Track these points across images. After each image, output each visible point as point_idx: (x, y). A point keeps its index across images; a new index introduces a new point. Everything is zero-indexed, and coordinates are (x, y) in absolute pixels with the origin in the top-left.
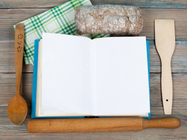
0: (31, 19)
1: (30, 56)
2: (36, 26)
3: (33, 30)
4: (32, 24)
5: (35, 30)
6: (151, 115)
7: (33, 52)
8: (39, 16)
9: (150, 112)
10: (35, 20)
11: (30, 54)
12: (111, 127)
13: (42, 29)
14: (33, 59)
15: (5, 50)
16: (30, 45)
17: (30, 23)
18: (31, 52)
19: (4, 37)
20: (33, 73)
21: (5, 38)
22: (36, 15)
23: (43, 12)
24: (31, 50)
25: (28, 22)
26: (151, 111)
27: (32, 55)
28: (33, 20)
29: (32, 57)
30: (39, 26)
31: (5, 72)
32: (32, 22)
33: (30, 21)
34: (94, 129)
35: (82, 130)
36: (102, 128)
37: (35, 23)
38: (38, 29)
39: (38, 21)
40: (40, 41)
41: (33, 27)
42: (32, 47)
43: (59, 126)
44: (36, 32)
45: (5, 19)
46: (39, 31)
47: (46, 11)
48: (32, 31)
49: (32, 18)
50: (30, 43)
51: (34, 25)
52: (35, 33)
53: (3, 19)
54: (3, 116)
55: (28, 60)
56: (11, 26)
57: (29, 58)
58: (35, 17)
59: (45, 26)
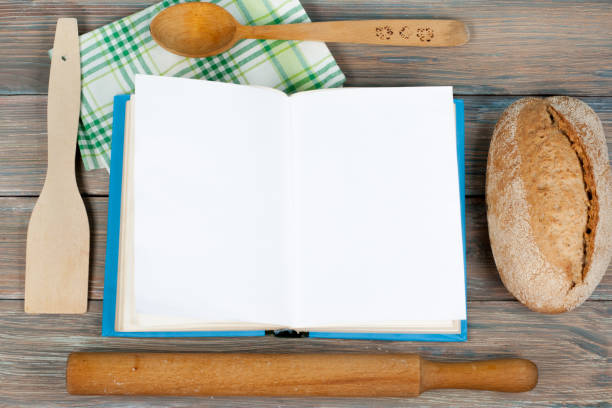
0: (103, 32)
1: (99, 144)
2: (119, 51)
3: (108, 63)
4: (105, 47)
5: (115, 65)
6: (469, 326)
7: (109, 133)
8: (127, 21)
9: (464, 317)
10: (116, 35)
11: (100, 138)
12: (323, 378)
13: (136, 62)
14: (109, 153)
15: (24, 125)
16: (99, 109)
17: (99, 44)
18: (102, 131)
19: (19, 87)
20: (107, 196)
21: (25, 89)
22: (119, 18)
23: (139, 10)
24: (104, 124)
25: (94, 41)
26: (468, 313)
27: (107, 140)
28: (109, 32)
29: (106, 146)
30: (126, 53)
31: (23, 194)
32: (107, 40)
33: (100, 37)
34: (272, 385)
35: (233, 386)
36: (296, 384)
37: (114, 42)
38: (123, 60)
39: (123, 37)
40: (129, 99)
41: (110, 56)
42: (105, 118)
43: (163, 373)
44: (118, 72)
45: (24, 29)
46: (127, 67)
47: (149, 6)
48: (107, 69)
49: (106, 27)
50: (101, 105)
51: (112, 49)
52: (115, 76)
53: (17, 29)
54: (16, 329)
55: (93, 156)
56: (41, 51)
57: (97, 151)
58: (114, 23)
59: (147, 51)
